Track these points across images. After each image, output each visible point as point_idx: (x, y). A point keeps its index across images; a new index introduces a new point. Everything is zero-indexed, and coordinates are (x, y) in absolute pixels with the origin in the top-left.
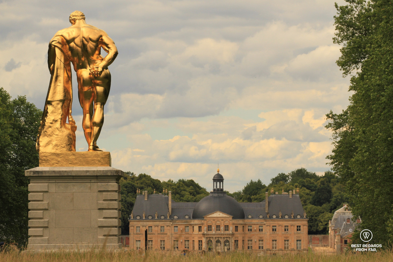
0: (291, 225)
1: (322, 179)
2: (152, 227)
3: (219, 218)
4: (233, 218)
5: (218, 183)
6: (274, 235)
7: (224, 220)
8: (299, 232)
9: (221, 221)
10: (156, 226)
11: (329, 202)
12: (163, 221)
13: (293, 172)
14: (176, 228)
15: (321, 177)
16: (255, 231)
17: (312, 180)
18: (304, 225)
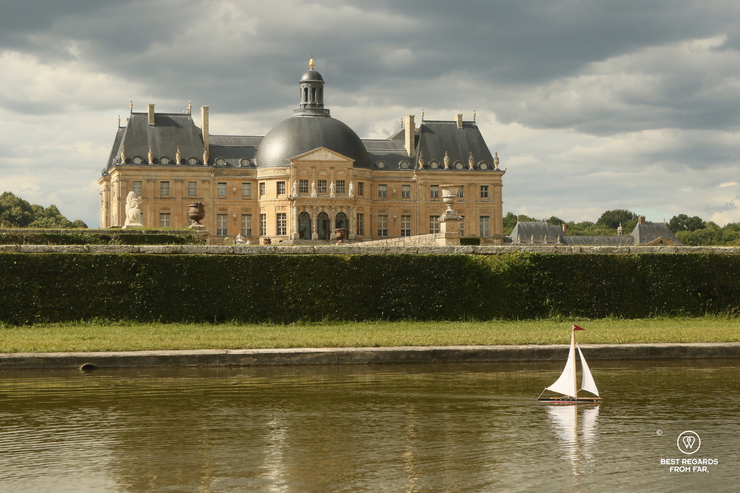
0: (470, 185)
2: (169, 182)
3: (325, 164)
4: (355, 165)
6: (435, 205)
7: (336, 169)
8: (485, 199)
9: (328, 169)
10: (179, 180)
12: (194, 171)
14: (222, 186)
16: (394, 195)
18: (495, 186)
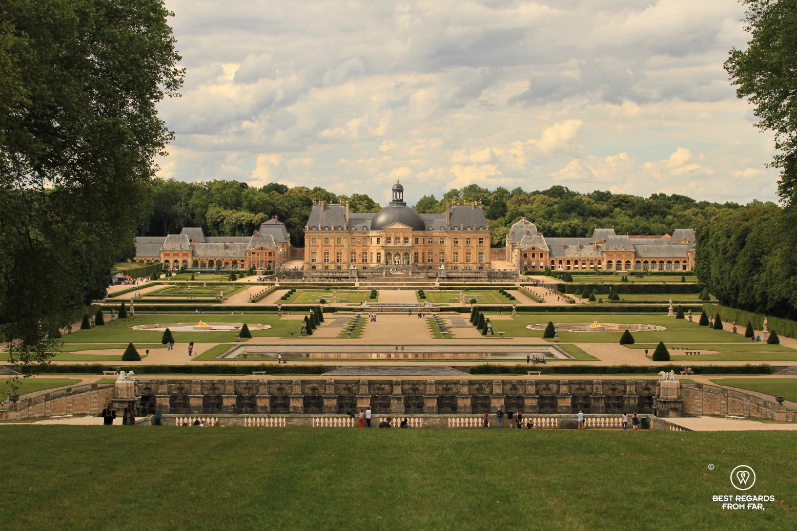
0: (474, 238)
1: (495, 194)
2: (328, 238)
3: (398, 230)
4: (413, 230)
5: (398, 193)
6: (456, 248)
7: (404, 232)
8: (481, 244)
9: (400, 232)
10: (333, 237)
11: (504, 216)
12: (340, 233)
13: (465, 188)
14: (353, 240)
15: (494, 192)
16: (436, 243)
17: (486, 195)
18: (486, 238)
